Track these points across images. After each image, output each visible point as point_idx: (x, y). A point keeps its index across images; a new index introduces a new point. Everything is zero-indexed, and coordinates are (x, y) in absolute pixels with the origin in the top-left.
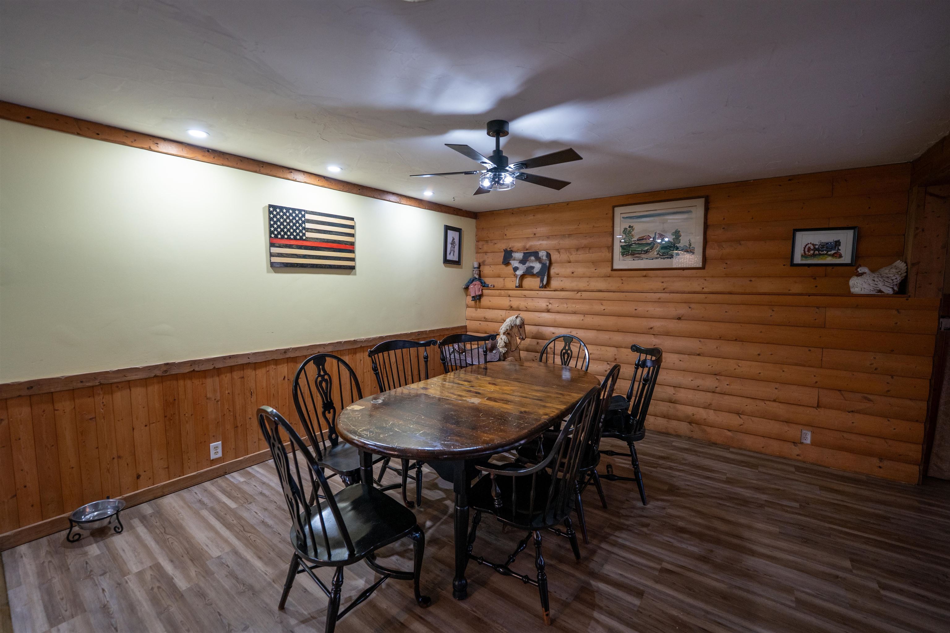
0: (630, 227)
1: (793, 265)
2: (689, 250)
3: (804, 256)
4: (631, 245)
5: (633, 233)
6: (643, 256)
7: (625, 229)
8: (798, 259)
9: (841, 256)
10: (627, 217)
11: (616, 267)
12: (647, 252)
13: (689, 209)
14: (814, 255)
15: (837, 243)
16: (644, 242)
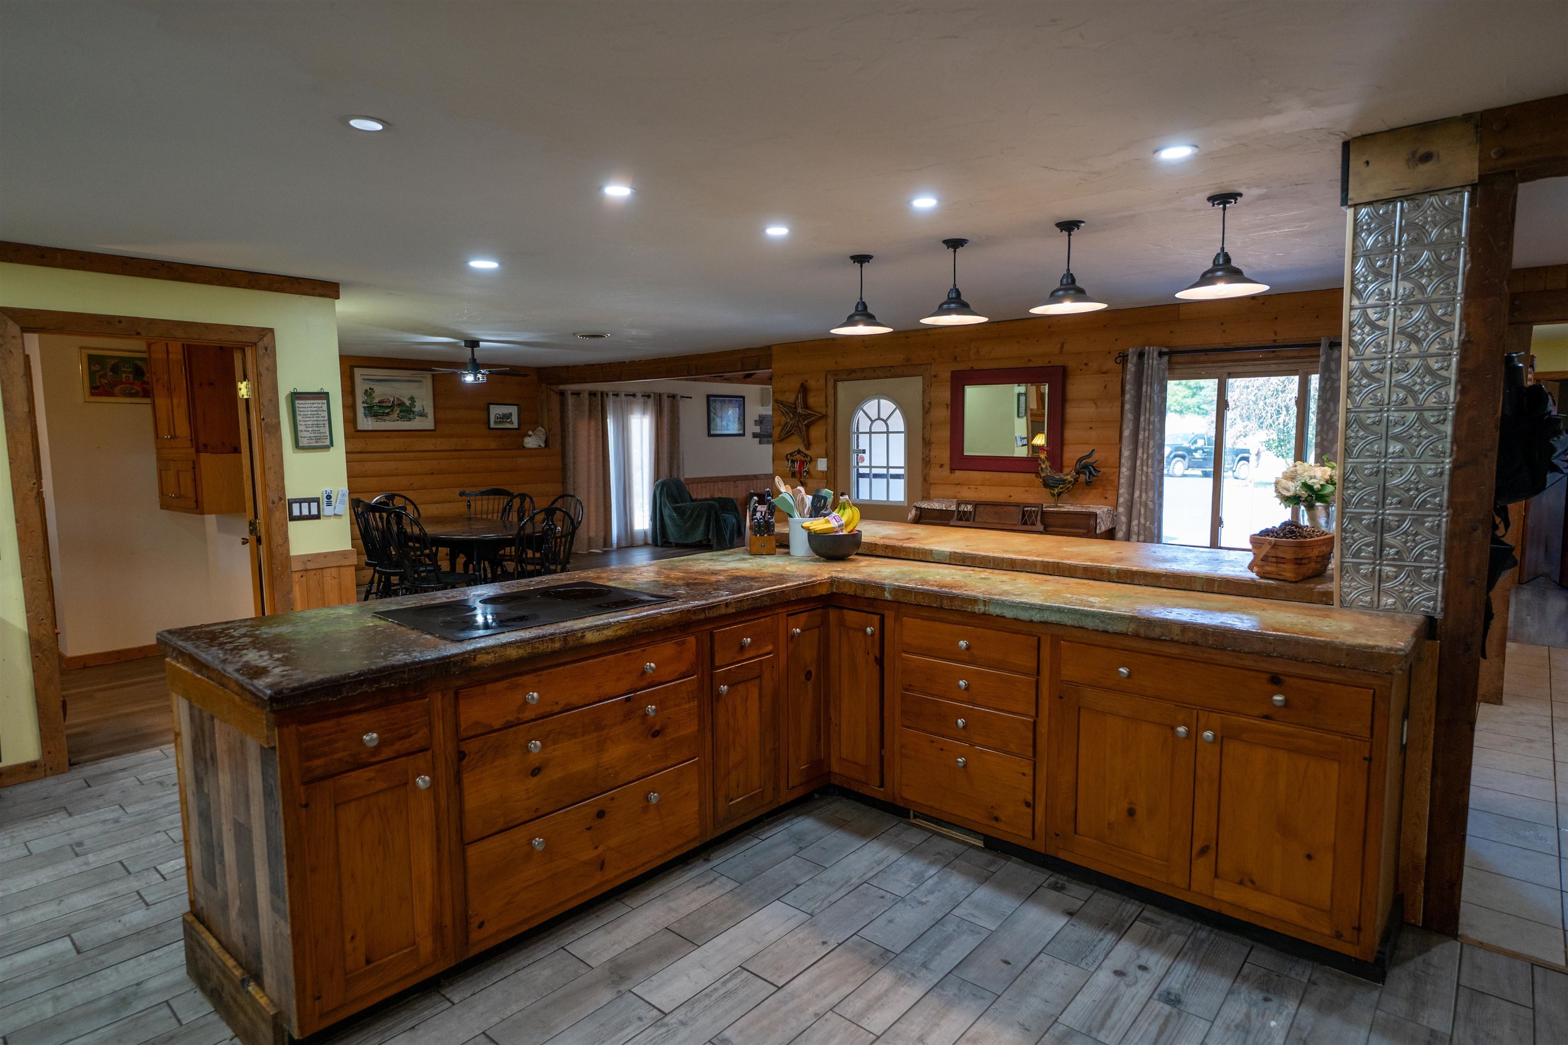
0: (370, 389)
1: (490, 428)
2: (423, 415)
3: (495, 422)
4: (373, 406)
5: (374, 395)
6: (385, 418)
7: (366, 391)
8: (492, 425)
9: (513, 423)
10: (367, 379)
11: (360, 427)
12: (388, 414)
13: (421, 379)
14: (500, 422)
15: (511, 414)
16: (384, 404)
